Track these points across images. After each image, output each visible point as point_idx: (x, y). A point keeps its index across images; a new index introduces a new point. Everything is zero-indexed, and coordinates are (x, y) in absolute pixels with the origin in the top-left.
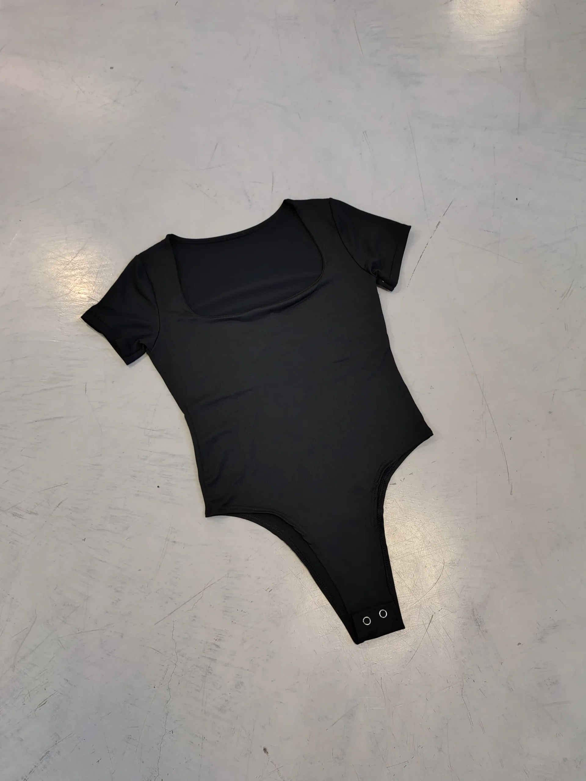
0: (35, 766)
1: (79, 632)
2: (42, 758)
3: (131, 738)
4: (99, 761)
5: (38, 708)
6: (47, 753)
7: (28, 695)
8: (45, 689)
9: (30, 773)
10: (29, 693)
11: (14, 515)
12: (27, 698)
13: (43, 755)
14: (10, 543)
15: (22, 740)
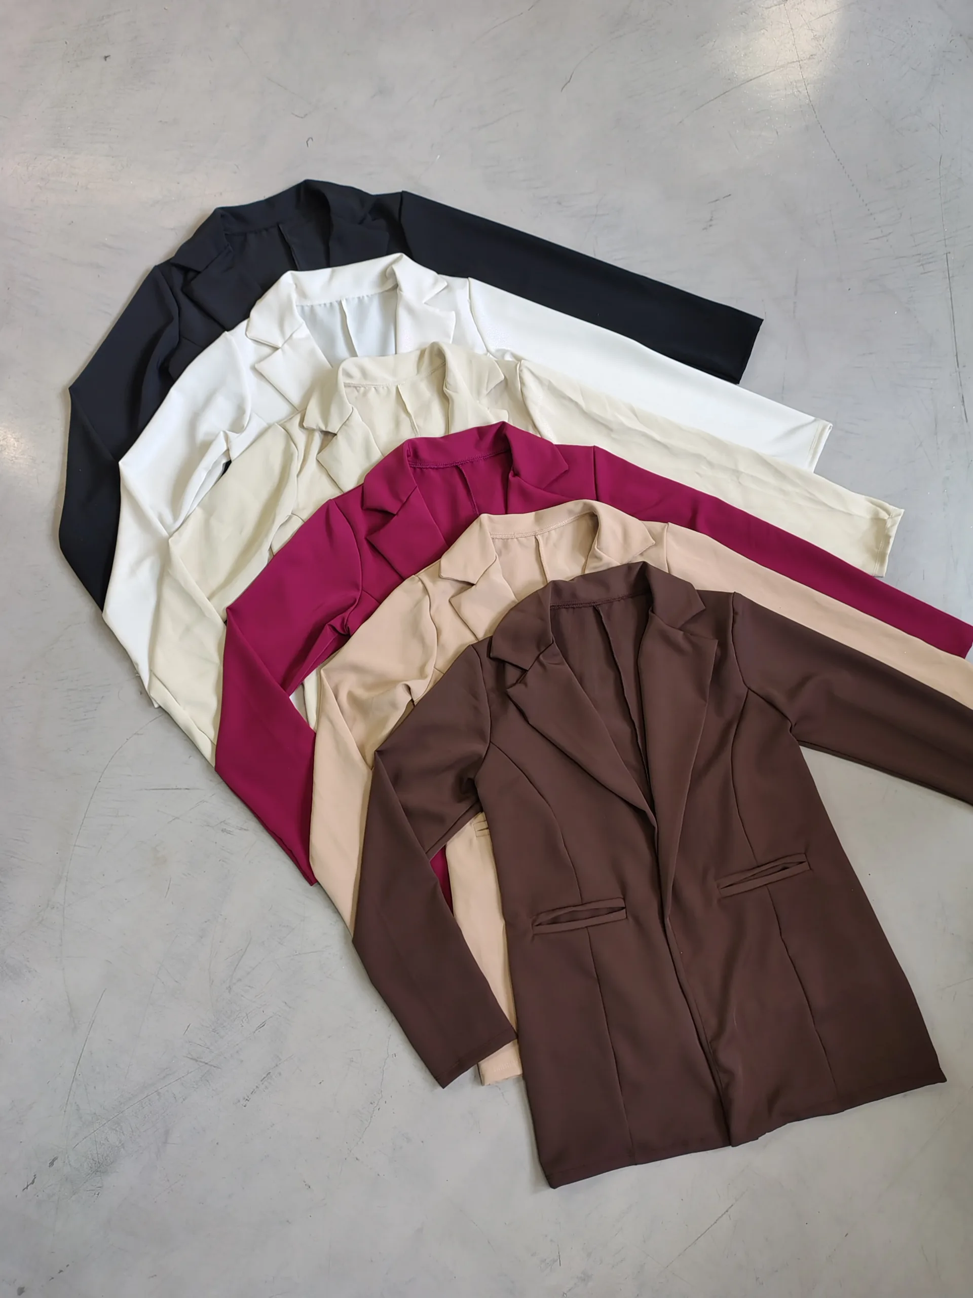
0: (257, 1087)
1: (297, 953)
2: (263, 1079)
3: (353, 1061)
4: (321, 1083)
5: (256, 1030)
6: (268, 1075)
7: (246, 1017)
8: (263, 1012)
9: (252, 1093)
10: (247, 1015)
11: (223, 831)
12: (246, 1020)
13: (264, 1076)
14: (220, 860)
15: (242, 1061)
